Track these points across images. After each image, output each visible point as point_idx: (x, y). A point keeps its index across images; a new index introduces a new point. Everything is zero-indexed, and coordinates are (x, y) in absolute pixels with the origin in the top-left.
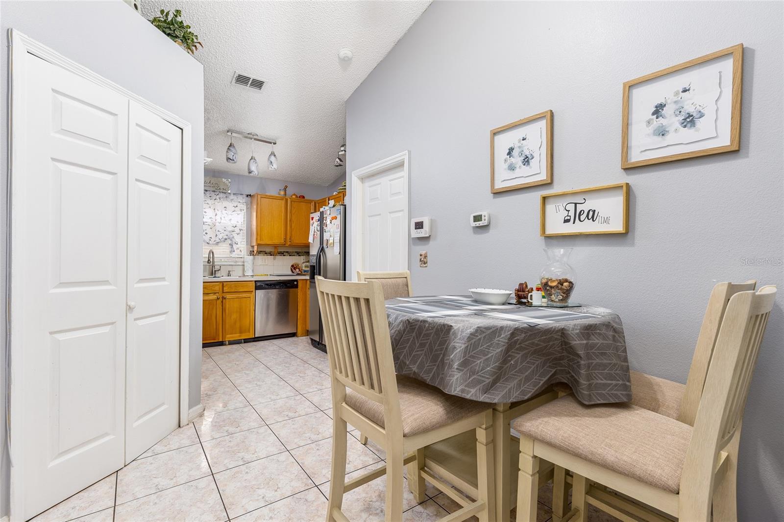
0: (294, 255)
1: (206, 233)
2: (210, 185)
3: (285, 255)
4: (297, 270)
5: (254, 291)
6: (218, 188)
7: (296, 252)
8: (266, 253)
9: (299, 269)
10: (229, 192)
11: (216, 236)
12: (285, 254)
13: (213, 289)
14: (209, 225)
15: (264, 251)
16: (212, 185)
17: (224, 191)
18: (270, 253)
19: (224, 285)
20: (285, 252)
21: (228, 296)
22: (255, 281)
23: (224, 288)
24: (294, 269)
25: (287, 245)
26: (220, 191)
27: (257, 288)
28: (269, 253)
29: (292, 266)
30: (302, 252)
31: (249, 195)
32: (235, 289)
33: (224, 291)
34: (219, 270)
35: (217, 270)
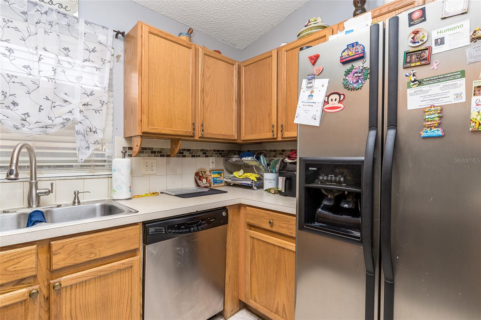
0: (199, 156)
1: (14, 104)
3: (185, 156)
4: (204, 181)
7: (201, 150)
8: (152, 152)
9: (207, 179)
10: (76, 15)
11: (41, 109)
12: (185, 153)
14: (22, 84)
15: (149, 149)
17: (64, 11)
18: (161, 152)
19: (54, 249)
20: (184, 150)
21: (66, 279)
22: (144, 223)
23: (55, 259)
24: (200, 179)
25: (197, 138)
28: (158, 152)
29: (197, 174)
30: (211, 151)
31: (120, 33)
32: (92, 253)
33: (54, 267)
34: (50, 192)
35: (44, 191)
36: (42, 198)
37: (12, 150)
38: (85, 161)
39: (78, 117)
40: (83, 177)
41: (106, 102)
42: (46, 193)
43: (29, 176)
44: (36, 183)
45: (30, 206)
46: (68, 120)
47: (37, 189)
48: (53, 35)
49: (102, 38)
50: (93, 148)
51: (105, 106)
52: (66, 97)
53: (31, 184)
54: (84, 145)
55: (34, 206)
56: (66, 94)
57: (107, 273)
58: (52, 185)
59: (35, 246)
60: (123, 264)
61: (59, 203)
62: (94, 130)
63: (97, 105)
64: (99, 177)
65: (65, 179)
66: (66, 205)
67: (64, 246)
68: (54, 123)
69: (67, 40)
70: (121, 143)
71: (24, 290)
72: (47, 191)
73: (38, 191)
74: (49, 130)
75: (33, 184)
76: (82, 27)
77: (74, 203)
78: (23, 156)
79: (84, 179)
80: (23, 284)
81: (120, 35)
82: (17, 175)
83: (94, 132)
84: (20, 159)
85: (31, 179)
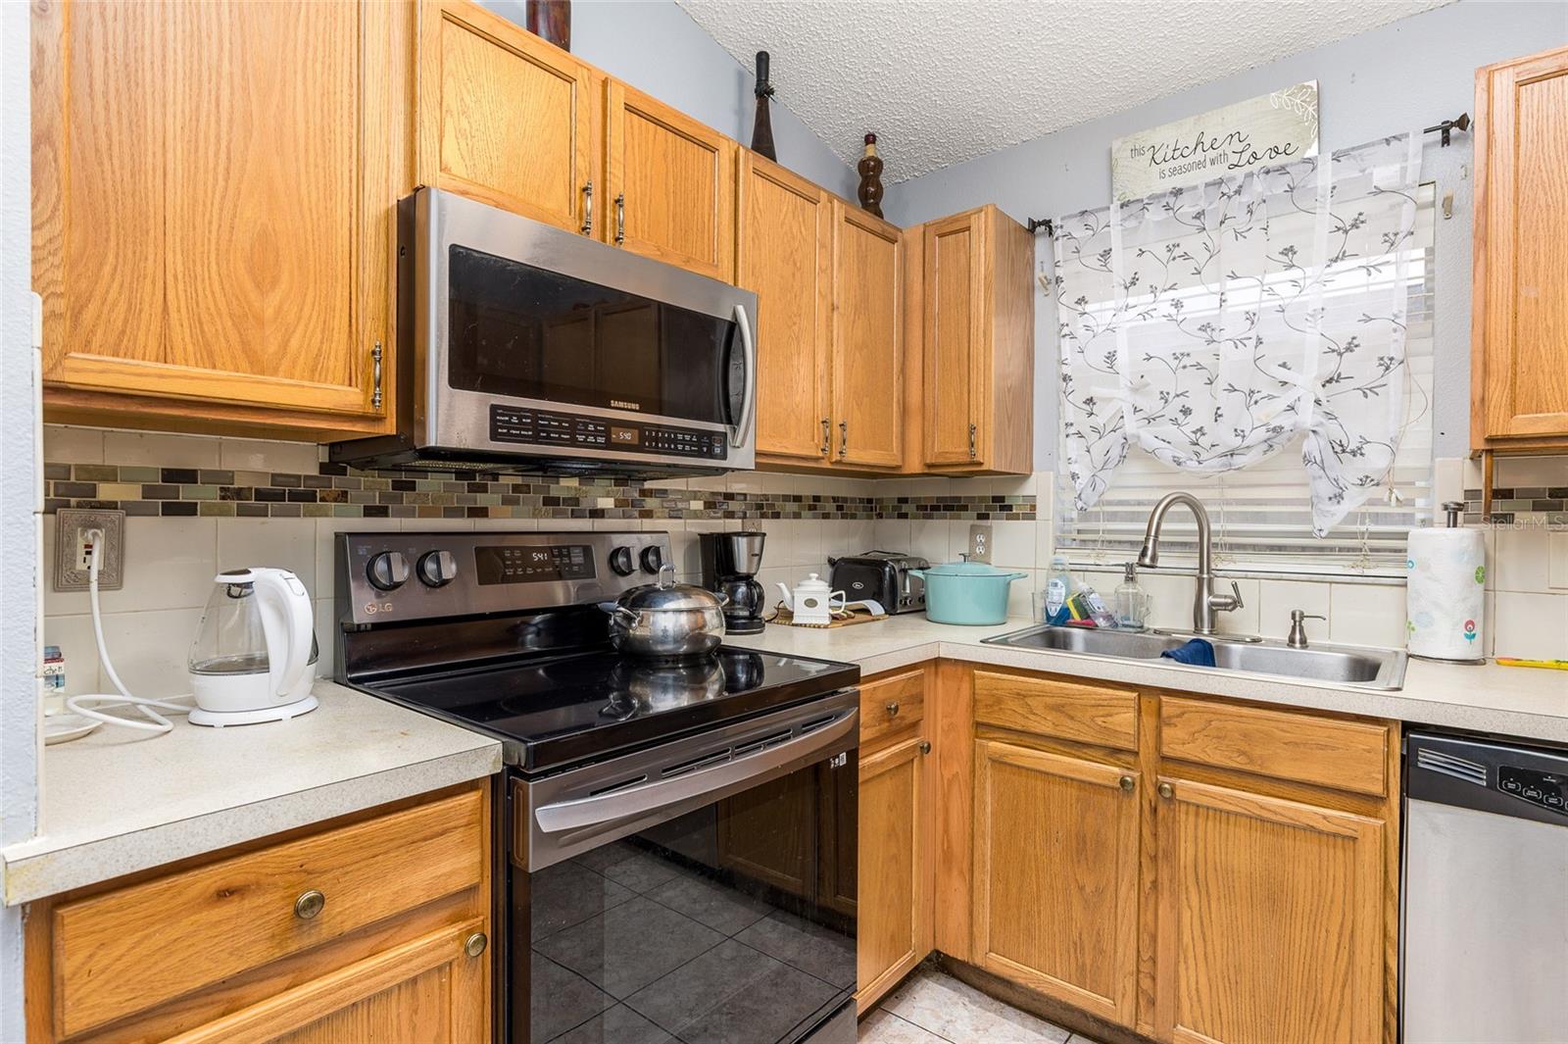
1: (1186, 411)
2: (1199, 156)
5: (1395, 799)
6: (1246, 156)
10: (1312, 152)
11: (1218, 416)
13: (1099, 721)
14: (1199, 366)
16: (1212, 154)
17: (1281, 160)
19: (1165, 711)
21: (1188, 787)
22: (1408, 727)
23: (1167, 732)
26: (1257, 166)
27: (1417, 784)
31: (1453, 124)
32: (1244, 753)
33: (1166, 750)
34: (1236, 603)
35: (1223, 600)
36: (1222, 614)
37: (1152, 509)
38: (1332, 535)
39: (1308, 416)
40: (1328, 578)
41: (1399, 356)
42: (1226, 604)
43: (1198, 566)
44: (1210, 581)
45: (1198, 629)
46: (1278, 430)
47: (1210, 592)
48: (1256, 234)
49: (1384, 174)
50: (1363, 499)
51: (1397, 371)
52: (1283, 374)
53: (1200, 580)
54: (1325, 489)
55: (1206, 631)
56: (1284, 365)
57: (1275, 818)
58: (1235, 587)
59: (1135, 695)
60: (1325, 817)
61: (1257, 635)
62: (1352, 446)
63: (1371, 373)
64: (1376, 581)
65: (1279, 577)
66: (1276, 643)
67: (1183, 714)
68: (1247, 443)
69: (1286, 227)
70: (1460, 476)
71: (1116, 770)
72: (1230, 601)
73: (1212, 599)
74: (1238, 461)
75: (1204, 580)
76: (1326, 175)
77: (1292, 641)
78: (1172, 521)
79: (1331, 583)
80: (1119, 760)
81: (1454, 131)
82: (1154, 558)
83: (1354, 453)
84: (1163, 527)
85: (1201, 572)
